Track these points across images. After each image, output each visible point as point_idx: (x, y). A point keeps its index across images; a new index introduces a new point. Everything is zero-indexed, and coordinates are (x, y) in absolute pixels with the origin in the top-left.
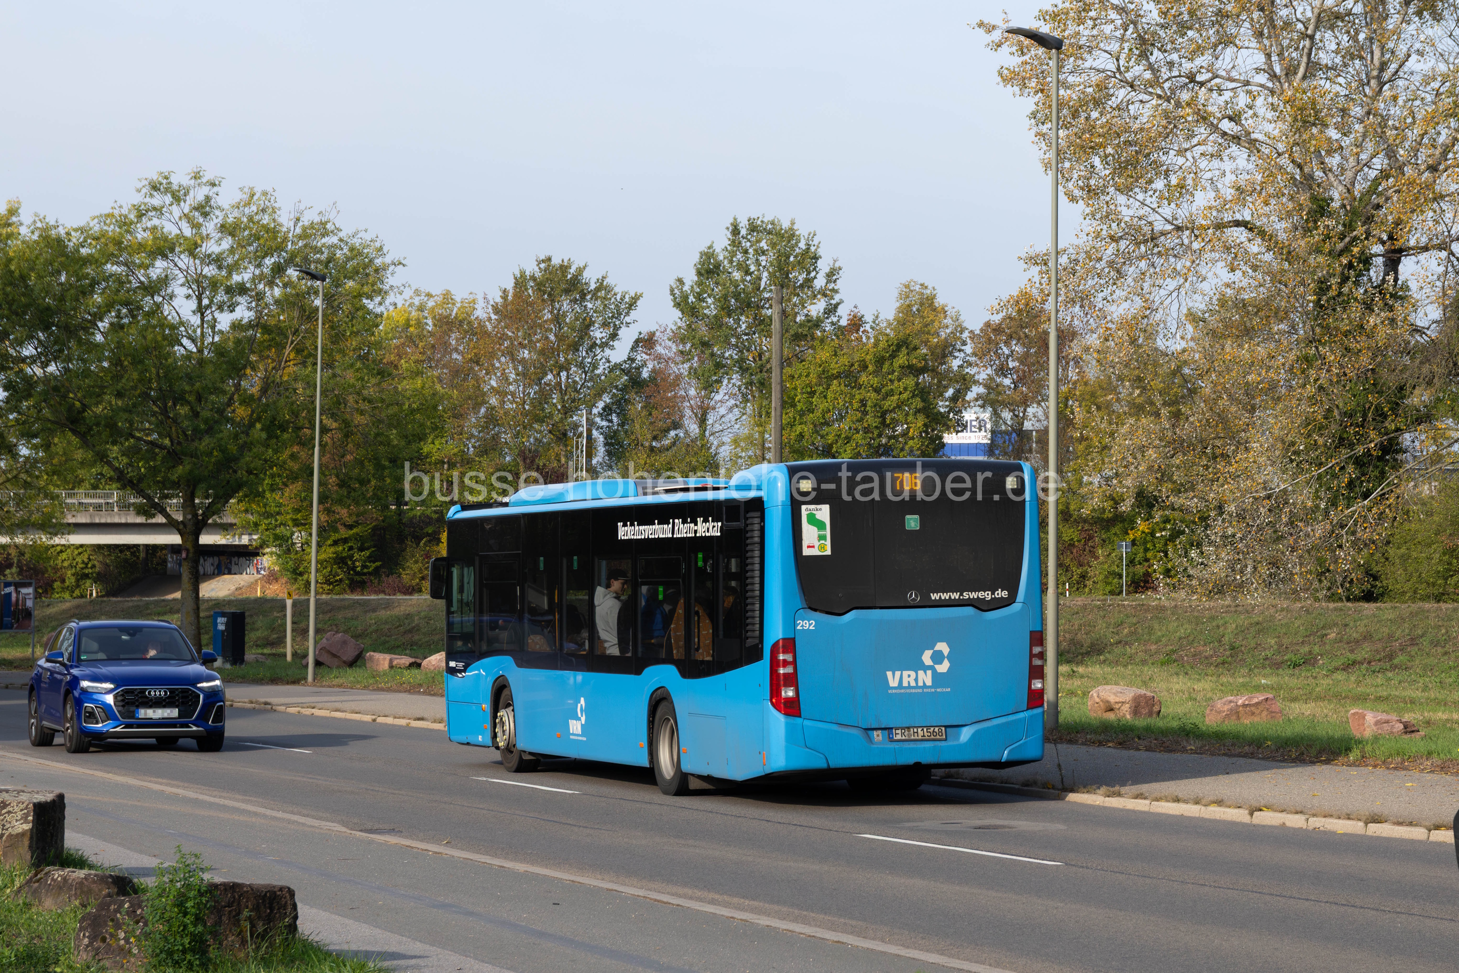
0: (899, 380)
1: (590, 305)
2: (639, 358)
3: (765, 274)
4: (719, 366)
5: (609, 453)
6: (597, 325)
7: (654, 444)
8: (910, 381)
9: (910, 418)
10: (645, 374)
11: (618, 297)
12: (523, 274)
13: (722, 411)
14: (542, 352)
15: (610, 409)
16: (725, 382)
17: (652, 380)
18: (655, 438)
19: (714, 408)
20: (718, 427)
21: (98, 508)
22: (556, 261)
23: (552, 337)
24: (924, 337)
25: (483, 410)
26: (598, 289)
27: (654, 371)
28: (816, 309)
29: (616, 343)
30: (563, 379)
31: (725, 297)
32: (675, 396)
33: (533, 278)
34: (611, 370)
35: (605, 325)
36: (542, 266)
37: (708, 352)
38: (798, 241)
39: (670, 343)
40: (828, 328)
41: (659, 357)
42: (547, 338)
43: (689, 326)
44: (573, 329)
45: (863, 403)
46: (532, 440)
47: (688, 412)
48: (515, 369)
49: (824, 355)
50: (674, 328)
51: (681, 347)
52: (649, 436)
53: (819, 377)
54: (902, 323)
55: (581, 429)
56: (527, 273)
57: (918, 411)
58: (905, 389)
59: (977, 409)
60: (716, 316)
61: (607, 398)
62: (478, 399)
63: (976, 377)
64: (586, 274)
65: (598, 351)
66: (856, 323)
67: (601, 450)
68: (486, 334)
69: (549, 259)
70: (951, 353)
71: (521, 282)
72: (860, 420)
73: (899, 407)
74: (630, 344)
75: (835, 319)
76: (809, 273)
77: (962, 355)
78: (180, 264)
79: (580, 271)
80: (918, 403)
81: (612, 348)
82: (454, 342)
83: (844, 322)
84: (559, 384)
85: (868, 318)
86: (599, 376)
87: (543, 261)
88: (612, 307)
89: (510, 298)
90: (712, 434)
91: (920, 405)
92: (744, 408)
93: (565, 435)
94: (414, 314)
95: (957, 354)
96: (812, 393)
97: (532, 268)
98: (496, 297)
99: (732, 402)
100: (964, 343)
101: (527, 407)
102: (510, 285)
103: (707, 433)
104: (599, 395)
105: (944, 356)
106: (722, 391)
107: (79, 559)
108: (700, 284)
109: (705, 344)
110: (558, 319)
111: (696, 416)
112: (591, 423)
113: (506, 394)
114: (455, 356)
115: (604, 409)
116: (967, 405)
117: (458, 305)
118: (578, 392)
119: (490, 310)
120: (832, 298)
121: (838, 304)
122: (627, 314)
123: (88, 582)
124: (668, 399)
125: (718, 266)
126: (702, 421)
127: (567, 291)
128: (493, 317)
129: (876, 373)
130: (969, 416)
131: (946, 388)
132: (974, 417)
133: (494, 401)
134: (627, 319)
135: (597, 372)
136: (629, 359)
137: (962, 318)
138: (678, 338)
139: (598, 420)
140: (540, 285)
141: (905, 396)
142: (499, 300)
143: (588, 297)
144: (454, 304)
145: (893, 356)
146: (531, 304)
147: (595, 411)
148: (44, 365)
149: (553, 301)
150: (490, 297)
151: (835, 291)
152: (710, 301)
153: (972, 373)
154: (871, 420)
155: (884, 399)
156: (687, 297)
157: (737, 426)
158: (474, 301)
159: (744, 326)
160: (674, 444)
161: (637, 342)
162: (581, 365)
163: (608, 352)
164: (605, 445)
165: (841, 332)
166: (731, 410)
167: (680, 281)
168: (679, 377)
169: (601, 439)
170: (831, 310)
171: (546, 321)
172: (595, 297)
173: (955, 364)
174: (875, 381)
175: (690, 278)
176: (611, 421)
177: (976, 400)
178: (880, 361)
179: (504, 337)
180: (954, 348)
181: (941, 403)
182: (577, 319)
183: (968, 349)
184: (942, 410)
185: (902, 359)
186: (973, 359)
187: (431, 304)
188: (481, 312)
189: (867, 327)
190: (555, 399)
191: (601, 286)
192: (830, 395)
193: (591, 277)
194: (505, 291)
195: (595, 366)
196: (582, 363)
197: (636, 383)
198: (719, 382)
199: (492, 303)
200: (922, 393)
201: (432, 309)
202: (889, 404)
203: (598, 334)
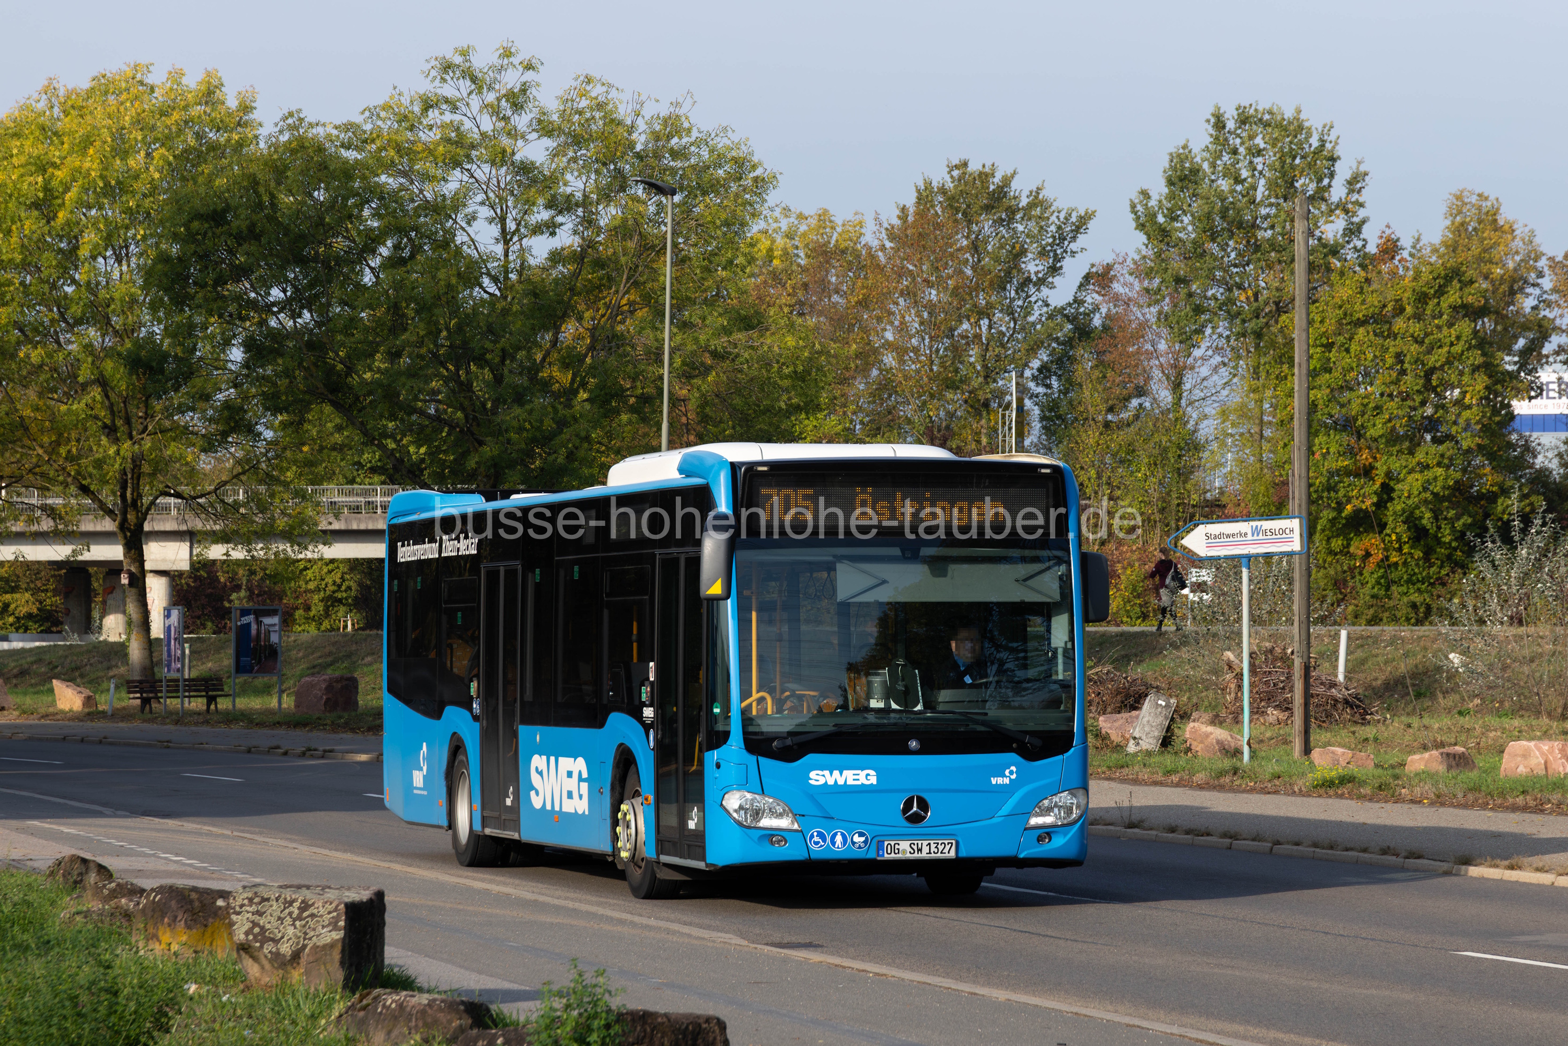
0: (1450, 325)
1: (1020, 228)
2: (1089, 299)
3: (1262, 182)
4: (1198, 310)
5: (1048, 430)
6: (1030, 255)
7: (1110, 417)
8: (1464, 327)
9: (1466, 379)
10: (1097, 321)
11: (1062, 216)
12: (928, 184)
13: (1204, 371)
14: (955, 292)
15: (1049, 370)
16: (1208, 331)
17: (1106, 328)
18: (1111, 410)
19: (1192, 368)
20: (1198, 394)
21: (356, 509)
22: (974, 167)
23: (969, 272)
24: (1485, 268)
25: (875, 372)
26: (1031, 206)
27: (1108, 316)
28: (1333, 229)
29: (1057, 280)
30: (984, 329)
31: (1209, 216)
32: (1138, 352)
33: (943, 191)
34: (1051, 317)
35: (1043, 253)
36: (956, 173)
37: (1183, 291)
38: (1309, 135)
39: (1131, 279)
40: (1351, 256)
41: (1116, 298)
42: (961, 272)
43: (1158, 255)
44: (997, 260)
45: (1399, 357)
46: (942, 414)
47: (1157, 374)
48: (919, 315)
49: (1344, 292)
50: (1137, 257)
51: (1146, 283)
52: (1103, 407)
53: (1339, 322)
54: (1453, 247)
55: (1008, 398)
56: (935, 184)
57: (1475, 369)
58: (1458, 338)
59: (1558, 366)
60: (1194, 242)
61: (1044, 356)
62: (868, 356)
63: (1558, 322)
64: (1015, 185)
65: (1032, 290)
66: (1390, 248)
67: (1037, 426)
68: (880, 268)
69: (965, 164)
70: (1521, 289)
71: (925, 197)
72: (1396, 382)
73: (1449, 362)
74: (1078, 280)
75: (1359, 244)
76: (1320, 180)
77: (1537, 291)
78: (478, 174)
79: (1007, 181)
80: (1476, 357)
81: (1052, 287)
82: (834, 279)
83: (1372, 249)
84: (978, 336)
85: (1406, 242)
86: (1034, 324)
87: (956, 167)
88: (1053, 228)
89: (911, 219)
90: (1191, 403)
91: (1479, 360)
92: (1236, 367)
93: (986, 405)
94: (780, 241)
95: (1529, 290)
96: (1329, 346)
97: (940, 177)
98: (892, 217)
99: (1218, 359)
100: (1541, 275)
101: (935, 368)
102: (910, 200)
103: (1183, 402)
104: (1032, 350)
105: (1512, 293)
106: (1204, 345)
107: (329, 580)
108: (1171, 197)
109: (1179, 280)
110: (975, 247)
111: (1168, 378)
112: (1022, 390)
113: (906, 351)
114: (835, 298)
115: (1040, 370)
116: (1542, 360)
117: (839, 229)
118: (1003, 346)
119: (884, 235)
120: (1355, 214)
121: (1364, 222)
122: (1074, 239)
123: (342, 609)
124: (1129, 356)
125: (1195, 171)
126: (1177, 386)
127: (988, 208)
128: (888, 245)
129: (1418, 317)
130: (1546, 375)
131: (1516, 338)
132: (1554, 377)
133: (889, 360)
134: (1073, 246)
135: (1031, 319)
136: (1075, 300)
137: (1537, 240)
138: (1142, 271)
139: (1032, 385)
140: (951, 201)
141: (1458, 349)
142: (896, 222)
143: (1018, 217)
144: (833, 228)
145: (1441, 292)
146: (938, 226)
147: (1028, 373)
148: (295, 315)
149: (970, 222)
150: (883, 218)
151: (1361, 205)
152: (1186, 219)
153: (1551, 316)
154: (1411, 382)
155: (1429, 351)
156: (1155, 215)
157: (1225, 393)
158: (861, 225)
159: (1233, 255)
160: (1137, 417)
161: (1087, 277)
162: (1010, 312)
163: (1045, 291)
164: (1043, 418)
165: (1366, 261)
166: (1215, 369)
167: (1145, 194)
168: (1144, 325)
169: (1036, 411)
170: (1354, 230)
171: (960, 249)
172: (1027, 217)
173: (1528, 304)
174: (1416, 328)
175: (1159, 189)
176: (1049, 386)
177: (1557, 353)
178: (1422, 299)
179: (901, 273)
180: (1526, 282)
181: (1507, 358)
182: (1002, 247)
183: (1547, 283)
184: (1510, 368)
185: (1453, 297)
186: (1553, 297)
187: (803, 228)
188: (871, 237)
189: (1405, 254)
190: (973, 356)
191: (1037, 202)
192: (1354, 347)
193: (1021, 189)
194: (904, 209)
195: (1027, 310)
196: (1009, 306)
197: (1083, 332)
198: (1200, 331)
199: (886, 225)
200: (1482, 343)
201: (804, 235)
202: (1433, 360)
203: (1033, 266)
